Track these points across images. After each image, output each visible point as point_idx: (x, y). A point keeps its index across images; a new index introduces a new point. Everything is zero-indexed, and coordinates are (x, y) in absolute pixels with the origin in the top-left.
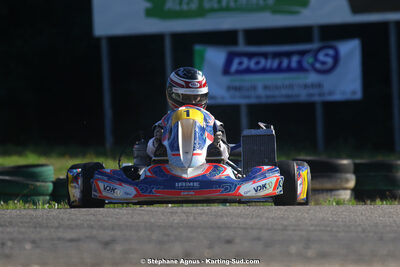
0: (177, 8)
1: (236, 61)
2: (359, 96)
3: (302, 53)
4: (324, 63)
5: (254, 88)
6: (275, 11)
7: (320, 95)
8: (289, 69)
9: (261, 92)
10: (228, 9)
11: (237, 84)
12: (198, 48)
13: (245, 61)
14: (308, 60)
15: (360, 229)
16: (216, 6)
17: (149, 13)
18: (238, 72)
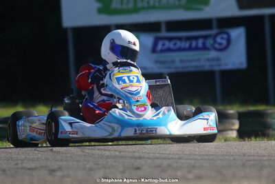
1: (160, 43)
2: (244, 66)
3: (206, 37)
4: (220, 44)
5: (173, 62)
6: (187, 8)
7: (219, 65)
8: (197, 48)
9: (178, 64)
10: (154, 7)
11: (161, 59)
14: (210, 42)
16: (146, 5)
17: (100, 11)
18: (162, 51)
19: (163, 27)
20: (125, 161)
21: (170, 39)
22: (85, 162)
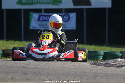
0: (26, 2)
1: (41, 17)
2: (75, 28)
4: (66, 19)
5: (46, 25)
6: (53, 4)
10: (40, 3)
11: (41, 24)
12: (31, 13)
13: (44, 17)
15: (65, 70)
16: (36, 2)
17: (18, 3)
18: (42, 21)
19: (43, 11)
20: (22, 69)
21: (45, 16)
22: (6, 69)
